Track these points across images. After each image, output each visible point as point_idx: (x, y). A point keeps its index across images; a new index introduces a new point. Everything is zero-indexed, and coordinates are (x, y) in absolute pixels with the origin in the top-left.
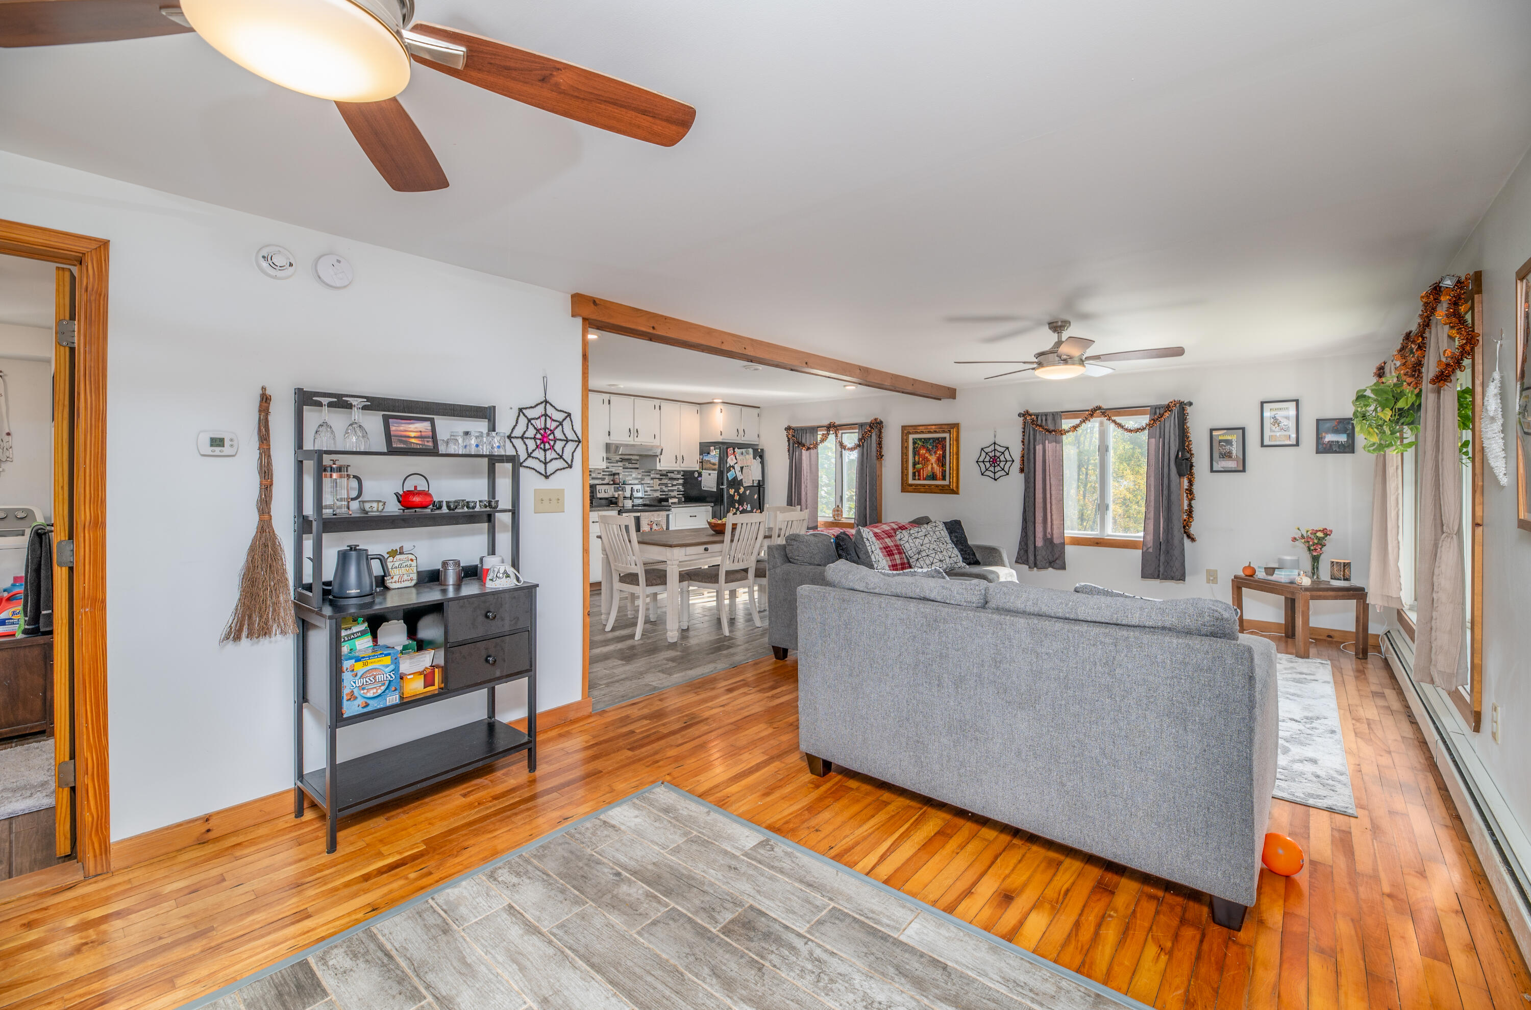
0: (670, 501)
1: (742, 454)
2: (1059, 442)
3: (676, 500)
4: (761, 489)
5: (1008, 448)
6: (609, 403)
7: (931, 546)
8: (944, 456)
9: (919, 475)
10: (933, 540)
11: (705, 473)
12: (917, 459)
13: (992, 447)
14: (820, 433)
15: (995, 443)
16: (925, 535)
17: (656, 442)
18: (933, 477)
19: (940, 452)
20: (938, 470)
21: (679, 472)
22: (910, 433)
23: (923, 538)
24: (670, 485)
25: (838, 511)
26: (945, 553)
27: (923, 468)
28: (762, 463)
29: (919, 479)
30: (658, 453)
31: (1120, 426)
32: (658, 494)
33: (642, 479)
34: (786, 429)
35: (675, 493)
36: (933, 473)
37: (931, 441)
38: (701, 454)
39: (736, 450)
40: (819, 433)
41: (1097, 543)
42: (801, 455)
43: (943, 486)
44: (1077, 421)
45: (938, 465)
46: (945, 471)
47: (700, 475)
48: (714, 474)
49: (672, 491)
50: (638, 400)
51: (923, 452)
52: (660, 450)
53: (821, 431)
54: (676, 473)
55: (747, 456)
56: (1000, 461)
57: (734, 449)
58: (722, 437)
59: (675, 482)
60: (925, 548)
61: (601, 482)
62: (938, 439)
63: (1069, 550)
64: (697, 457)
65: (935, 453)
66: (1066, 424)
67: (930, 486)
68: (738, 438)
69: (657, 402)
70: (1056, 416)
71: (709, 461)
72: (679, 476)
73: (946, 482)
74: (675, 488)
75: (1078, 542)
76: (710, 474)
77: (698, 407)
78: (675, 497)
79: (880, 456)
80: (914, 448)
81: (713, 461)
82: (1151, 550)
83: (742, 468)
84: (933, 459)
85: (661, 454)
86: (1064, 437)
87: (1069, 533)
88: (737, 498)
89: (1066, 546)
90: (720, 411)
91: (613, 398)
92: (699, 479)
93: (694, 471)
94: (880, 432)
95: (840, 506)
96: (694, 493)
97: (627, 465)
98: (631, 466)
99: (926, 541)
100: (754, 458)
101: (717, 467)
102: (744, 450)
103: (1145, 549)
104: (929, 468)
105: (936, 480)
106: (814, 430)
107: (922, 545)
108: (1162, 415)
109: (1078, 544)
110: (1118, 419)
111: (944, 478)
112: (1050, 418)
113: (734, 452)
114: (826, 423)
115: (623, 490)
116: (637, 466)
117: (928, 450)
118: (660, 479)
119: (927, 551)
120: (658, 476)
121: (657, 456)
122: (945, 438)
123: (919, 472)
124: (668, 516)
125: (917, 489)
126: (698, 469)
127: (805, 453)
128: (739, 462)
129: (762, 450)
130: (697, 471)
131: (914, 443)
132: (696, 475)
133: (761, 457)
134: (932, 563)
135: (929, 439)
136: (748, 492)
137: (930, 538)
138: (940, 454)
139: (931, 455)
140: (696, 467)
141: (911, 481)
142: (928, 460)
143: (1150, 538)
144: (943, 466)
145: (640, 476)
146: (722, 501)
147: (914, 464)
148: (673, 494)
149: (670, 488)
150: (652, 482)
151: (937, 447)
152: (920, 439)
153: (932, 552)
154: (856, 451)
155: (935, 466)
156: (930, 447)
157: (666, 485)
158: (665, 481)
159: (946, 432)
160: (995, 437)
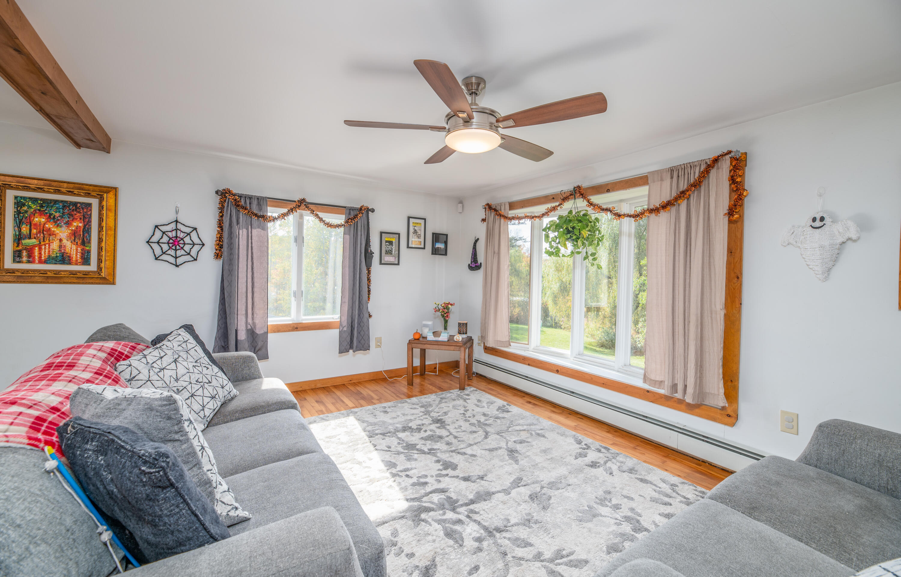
2: (265, 229)
5: (195, 229)
7: (193, 376)
8: (87, 229)
10: (191, 366)
12: (25, 230)
13: (173, 226)
15: (177, 221)
16: (175, 361)
18: (64, 259)
19: (78, 224)
22: (11, 187)
23: (173, 366)
26: (214, 382)
31: (321, 220)
37: (60, 205)
41: (297, 328)
43: (86, 273)
44: (285, 210)
45: (74, 242)
46: (89, 252)
51: (39, 219)
56: (184, 244)
60: (185, 384)
62: (74, 204)
63: (272, 338)
65: (68, 224)
66: (272, 212)
67: (57, 272)
70: (262, 201)
73: (93, 267)
75: (280, 329)
80: (18, 212)
82: (345, 329)
84: (63, 232)
86: (270, 225)
87: (273, 320)
89: (269, 334)
99: (181, 370)
103: (341, 328)
104: (55, 245)
105: (70, 263)
107: (177, 380)
108: (356, 216)
109: (279, 331)
110: (321, 215)
111: (86, 260)
112: (255, 203)
117: (50, 217)
119: (189, 388)
122: (90, 205)
125: (24, 276)
131: (19, 204)
134: (204, 407)
135: (56, 202)
137: (185, 363)
138: (77, 227)
139: (58, 226)
141: (9, 265)
142: (51, 234)
143: (345, 318)
144: (83, 243)
147: (18, 239)
151: (70, 215)
152: (34, 200)
153: (196, 387)
156: (57, 214)
159: (94, 197)
160: (177, 212)
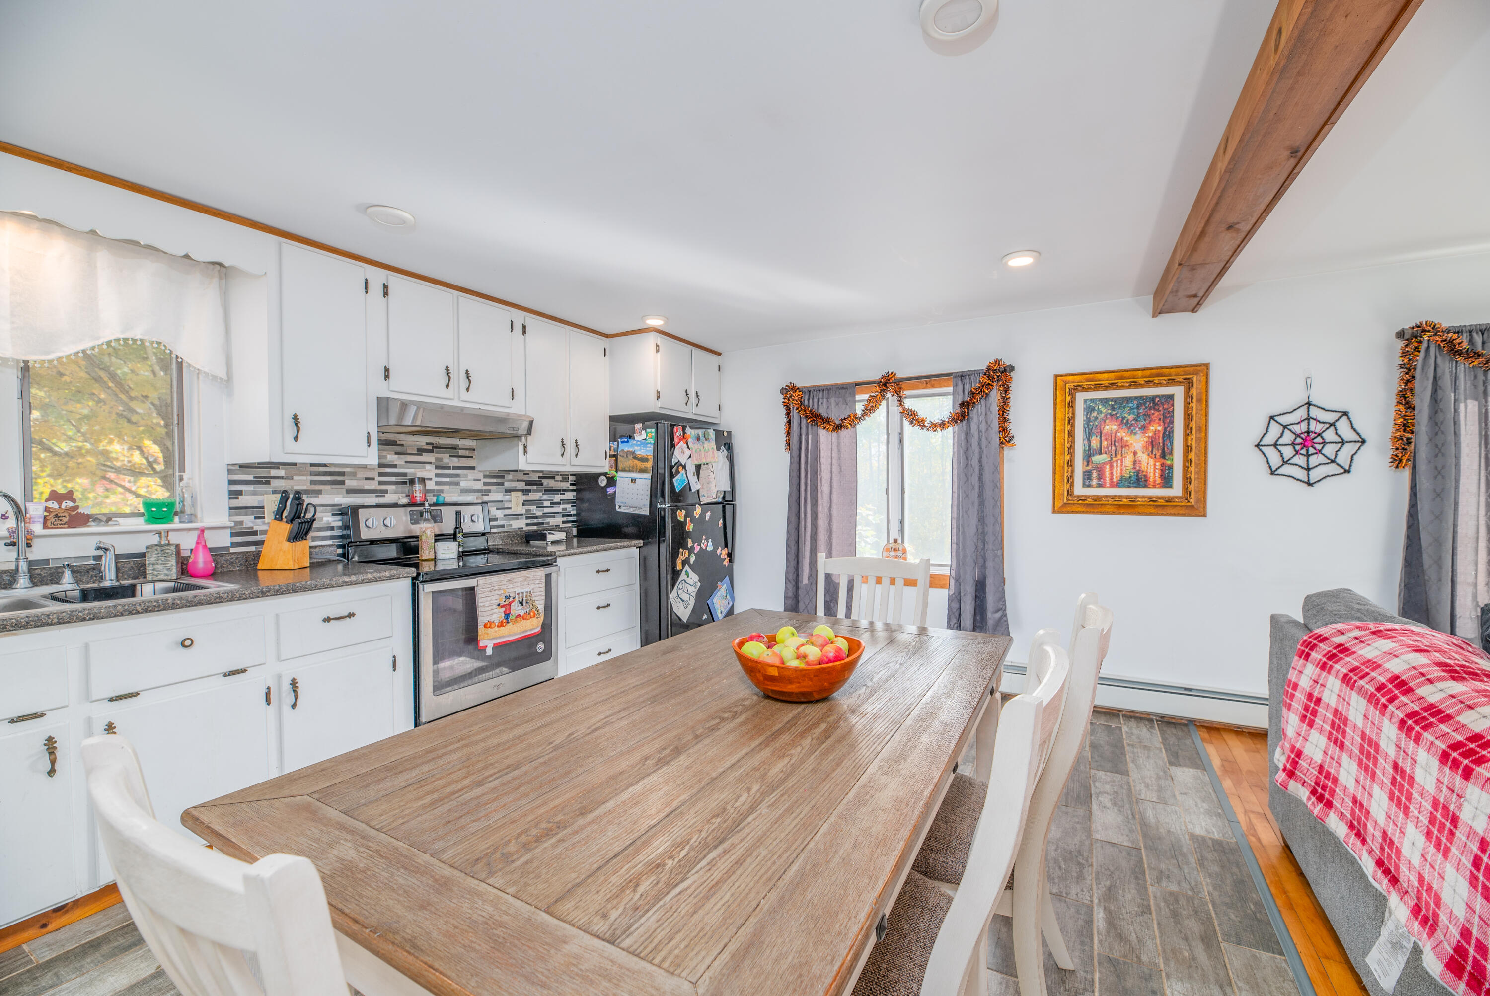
0: (550, 538)
1: (698, 439)
3: (561, 536)
4: (729, 509)
5: (1345, 413)
6: (386, 294)
8: (1168, 435)
9: (1100, 478)
11: (623, 479)
12: (1095, 443)
13: (1302, 413)
14: (862, 398)
15: (1309, 404)
17: (516, 408)
18: (1139, 480)
19: (1156, 427)
20: (1150, 466)
21: (565, 477)
22: (1079, 389)
24: (547, 504)
25: (895, 550)
27: (1110, 462)
28: (731, 459)
29: (1100, 486)
30: (523, 430)
32: (520, 524)
33: (486, 492)
34: (784, 391)
35: (558, 521)
36: (1138, 473)
37: (1134, 404)
38: (613, 438)
39: (689, 431)
40: (858, 397)
42: (816, 443)
43: (1167, 500)
45: (1151, 454)
46: (1171, 467)
47: (612, 481)
48: (644, 481)
49: (552, 515)
50: (465, 298)
51: (1111, 427)
52: (526, 424)
53: (862, 392)
54: (559, 478)
55: (706, 444)
56: (1324, 443)
57: (684, 428)
58: (659, 404)
59: (557, 498)
61: (372, 500)
62: (1153, 399)
64: (604, 444)
65: (1144, 429)
67: (1133, 499)
68: (686, 409)
69: (519, 317)
71: (633, 453)
72: (566, 485)
73: (1177, 490)
74: (558, 509)
76: (633, 481)
77: (603, 342)
78: (557, 528)
79: (1006, 438)
80: (1088, 421)
81: (641, 452)
83: (698, 467)
84: (1138, 442)
85: (529, 432)
88: (690, 527)
90: (654, 348)
91: (396, 282)
92: (610, 490)
93: (599, 475)
94: (1006, 391)
95: (900, 541)
96: (597, 518)
97: (447, 459)
98: (455, 462)
100: (718, 449)
101: (649, 465)
102: (700, 432)
104: (1128, 461)
105: (1146, 486)
106: (847, 390)
111: (1166, 480)
113: (684, 433)
114: (877, 377)
115: (436, 518)
116: (469, 462)
117: (1124, 423)
118: (526, 492)
120: (521, 485)
121: (518, 437)
122: (1171, 397)
123: (1100, 470)
124: (548, 577)
125: (1094, 506)
126: (606, 470)
127: (824, 436)
128: (694, 456)
129: (729, 433)
130: (605, 474)
131: (1089, 410)
132: (603, 481)
133: (729, 447)
135: (1128, 399)
136: (708, 515)
138: (1156, 432)
139: (1133, 433)
140: (603, 465)
141: (1079, 490)
142: (1125, 445)
144: (1163, 456)
145: (479, 485)
146: (662, 534)
147: (1089, 455)
148: (553, 522)
149: (546, 510)
150: (507, 497)
151: (1147, 415)
152: (1104, 401)
154: (949, 431)
155: (1143, 457)
156: (1131, 417)
157: (539, 504)
158: (535, 496)
160: (1308, 386)
